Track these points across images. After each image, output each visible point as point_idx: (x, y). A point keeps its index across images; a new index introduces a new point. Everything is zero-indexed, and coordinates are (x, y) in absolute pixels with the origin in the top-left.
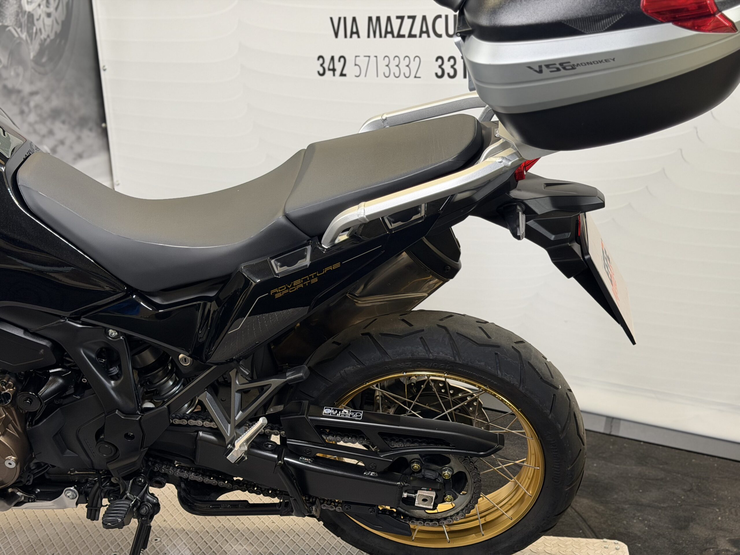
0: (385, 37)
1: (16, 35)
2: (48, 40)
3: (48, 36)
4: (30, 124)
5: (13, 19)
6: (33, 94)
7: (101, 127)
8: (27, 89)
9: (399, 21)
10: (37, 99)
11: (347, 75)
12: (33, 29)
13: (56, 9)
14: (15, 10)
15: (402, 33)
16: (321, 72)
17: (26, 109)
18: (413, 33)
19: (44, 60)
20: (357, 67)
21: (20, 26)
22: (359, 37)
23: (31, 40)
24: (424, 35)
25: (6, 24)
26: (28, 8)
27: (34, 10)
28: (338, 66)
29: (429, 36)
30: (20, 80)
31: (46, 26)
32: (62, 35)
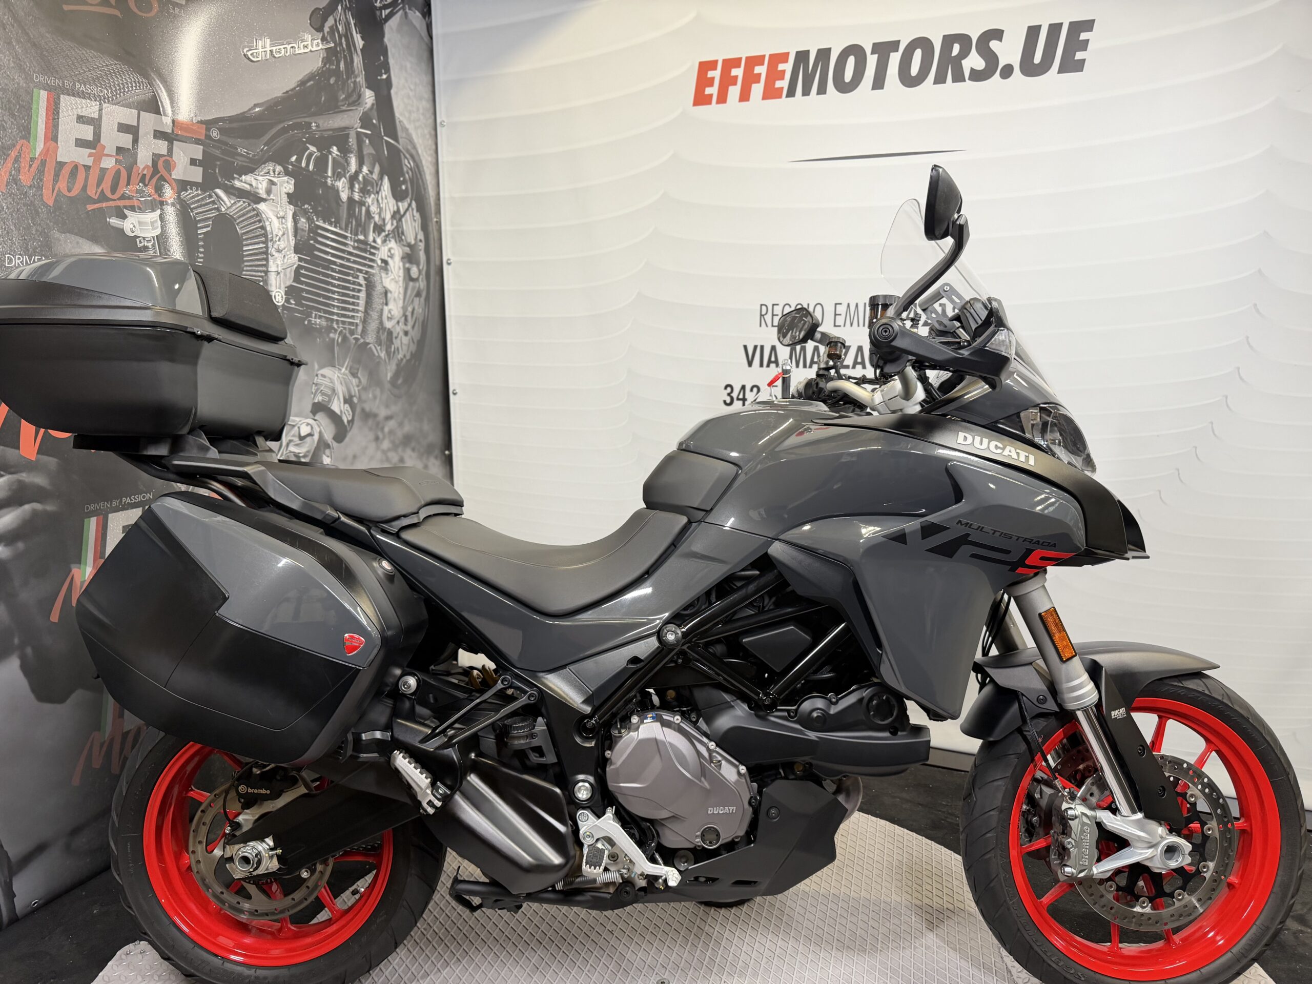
0: (810, 367)
1: (376, 354)
2: (404, 360)
3: (405, 356)
4: (384, 452)
5: (375, 336)
6: (388, 418)
7: (445, 454)
8: (383, 413)
10: (392, 424)
12: (391, 348)
13: (413, 327)
14: (377, 326)
16: (728, 401)
17: (381, 435)
19: (400, 382)
21: (380, 345)
22: (778, 365)
23: (389, 359)
25: (367, 341)
26: (388, 325)
27: (393, 327)
28: (750, 397)
29: (864, 367)
30: (377, 403)
31: (403, 345)
32: (417, 356)
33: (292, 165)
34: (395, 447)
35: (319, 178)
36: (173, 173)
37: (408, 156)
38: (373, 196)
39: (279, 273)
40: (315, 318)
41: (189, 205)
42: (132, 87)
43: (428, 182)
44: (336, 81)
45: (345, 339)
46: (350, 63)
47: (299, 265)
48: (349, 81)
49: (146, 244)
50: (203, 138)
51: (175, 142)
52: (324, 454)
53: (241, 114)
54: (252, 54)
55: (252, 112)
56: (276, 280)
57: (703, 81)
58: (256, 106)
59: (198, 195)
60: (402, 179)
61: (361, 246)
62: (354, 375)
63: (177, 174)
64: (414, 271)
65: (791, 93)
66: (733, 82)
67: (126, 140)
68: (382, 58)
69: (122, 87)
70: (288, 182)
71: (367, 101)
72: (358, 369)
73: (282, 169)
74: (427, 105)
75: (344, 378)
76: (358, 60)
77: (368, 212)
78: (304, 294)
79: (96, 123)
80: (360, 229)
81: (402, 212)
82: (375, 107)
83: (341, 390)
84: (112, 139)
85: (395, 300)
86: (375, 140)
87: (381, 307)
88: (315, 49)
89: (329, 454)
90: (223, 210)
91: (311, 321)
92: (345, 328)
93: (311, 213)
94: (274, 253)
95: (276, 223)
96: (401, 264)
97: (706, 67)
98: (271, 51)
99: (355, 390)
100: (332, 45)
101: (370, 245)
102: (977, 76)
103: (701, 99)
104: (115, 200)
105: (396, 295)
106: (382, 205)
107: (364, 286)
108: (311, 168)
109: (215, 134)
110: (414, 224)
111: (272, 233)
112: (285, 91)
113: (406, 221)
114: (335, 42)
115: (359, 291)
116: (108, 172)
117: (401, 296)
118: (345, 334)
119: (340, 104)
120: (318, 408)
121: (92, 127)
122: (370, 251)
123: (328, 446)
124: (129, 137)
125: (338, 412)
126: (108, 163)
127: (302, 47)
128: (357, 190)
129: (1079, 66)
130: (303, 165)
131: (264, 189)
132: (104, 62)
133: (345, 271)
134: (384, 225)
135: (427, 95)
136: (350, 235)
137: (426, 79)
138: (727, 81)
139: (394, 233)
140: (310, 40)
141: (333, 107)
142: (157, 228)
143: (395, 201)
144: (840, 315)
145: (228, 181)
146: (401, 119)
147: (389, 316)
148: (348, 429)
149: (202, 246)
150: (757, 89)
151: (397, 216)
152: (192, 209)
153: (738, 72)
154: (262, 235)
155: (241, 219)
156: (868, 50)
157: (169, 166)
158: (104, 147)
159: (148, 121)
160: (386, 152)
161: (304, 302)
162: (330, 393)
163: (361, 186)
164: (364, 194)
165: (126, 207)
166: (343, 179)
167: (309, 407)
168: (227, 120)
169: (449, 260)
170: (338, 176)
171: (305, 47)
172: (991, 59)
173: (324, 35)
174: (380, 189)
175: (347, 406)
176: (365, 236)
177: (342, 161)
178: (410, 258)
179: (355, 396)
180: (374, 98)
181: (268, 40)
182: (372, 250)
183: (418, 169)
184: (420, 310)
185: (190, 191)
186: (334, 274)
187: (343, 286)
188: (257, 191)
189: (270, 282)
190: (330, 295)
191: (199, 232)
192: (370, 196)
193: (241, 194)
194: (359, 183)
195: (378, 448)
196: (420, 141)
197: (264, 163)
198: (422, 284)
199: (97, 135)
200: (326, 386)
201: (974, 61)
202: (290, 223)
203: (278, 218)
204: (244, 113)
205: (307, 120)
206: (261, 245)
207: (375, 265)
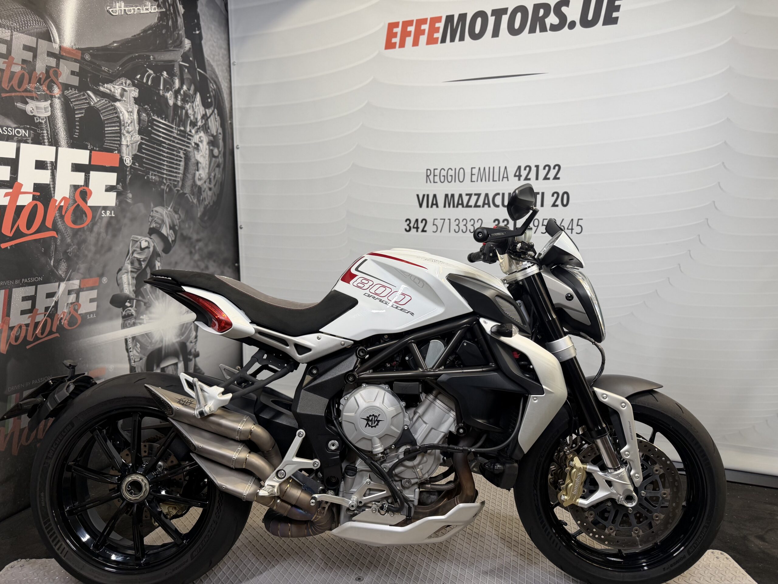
0: (457, 207)
1: (191, 200)
2: (209, 206)
3: (209, 203)
4: (195, 261)
5: (190, 189)
6: (198, 240)
7: (235, 266)
8: (195, 237)
9: (468, 197)
10: (201, 244)
11: (427, 231)
12: (200, 197)
13: (215, 185)
14: (191, 183)
15: (470, 204)
16: (408, 228)
17: (193, 251)
18: (478, 204)
19: (206, 218)
20: (435, 226)
21: (193, 194)
22: (437, 207)
23: (199, 204)
24: (486, 206)
25: (185, 192)
26: (199, 183)
27: (202, 184)
28: (421, 226)
29: (489, 206)
30: (190, 230)
31: (208, 196)
32: (217, 203)
33: (137, 80)
34: (202, 259)
35: (154, 90)
36: (59, 79)
37: (212, 82)
38: (190, 104)
39: (128, 146)
40: (152, 175)
41: (70, 99)
42: (33, 23)
43: (225, 99)
44: (166, 32)
45: (171, 189)
46: (175, 22)
47: (141, 142)
48: (175, 33)
49: (40, 121)
50: (79, 58)
51: (61, 60)
52: (157, 260)
53: (104, 46)
54: (112, 11)
55: (112, 46)
56: (126, 150)
57: (391, 34)
58: (114, 42)
59: (76, 94)
60: (208, 95)
61: (182, 134)
62: (176, 212)
63: (63, 79)
64: (216, 152)
65: (443, 41)
66: (409, 34)
67: (29, 56)
68: (196, 21)
69: (26, 22)
70: (134, 91)
71: (186, 46)
72: (179, 209)
73: (131, 82)
74: (224, 52)
75: (169, 214)
76: (180, 21)
77: (187, 113)
78: (144, 160)
79: (9, 44)
80: (181, 123)
81: (208, 115)
82: (191, 50)
83: (167, 221)
84: (18, 54)
85: (203, 168)
86: (192, 70)
87: (194, 172)
88: (153, 11)
89: (159, 260)
90: (92, 104)
91: (149, 177)
92: (171, 183)
93: (150, 111)
94: (125, 134)
95: (126, 115)
96: (207, 147)
97: (392, 26)
98: (125, 10)
99: (177, 222)
100: (164, 10)
101: (187, 133)
102: (554, 28)
103: (389, 45)
104: (20, 92)
105: (204, 165)
106: (195, 110)
107: (183, 158)
108: (150, 83)
109: (87, 57)
110: (216, 123)
111: (124, 121)
112: (133, 35)
113: (211, 121)
114: (166, 8)
115: (180, 161)
116: (16, 74)
117: (207, 166)
118: (171, 187)
119: (169, 46)
120: (153, 231)
121: (6, 46)
122: (187, 137)
123: (159, 255)
124: (31, 54)
125: (165, 233)
126: (16, 69)
127: (145, 9)
128: (179, 100)
129: (615, 21)
130: (145, 81)
131: (119, 94)
132: (14, 6)
133: (171, 148)
134: (197, 122)
135: (225, 46)
136: (174, 126)
137: (224, 36)
138: (405, 34)
139: (203, 128)
140: (150, 5)
141: (164, 48)
142: (48, 111)
143: (203, 108)
144: (474, 174)
145: (96, 87)
146: (208, 59)
147: (199, 177)
148: (172, 245)
149: (78, 125)
150: (423, 39)
151: (205, 117)
152: (72, 102)
153: (411, 29)
154: (117, 122)
155: (104, 111)
156: (489, 14)
157: (57, 74)
158: (13, 59)
159: (43, 45)
160: (198, 78)
161: (144, 165)
162: (160, 222)
163: (182, 97)
164: (184, 102)
165: (28, 97)
166: (170, 92)
167: (147, 231)
168: (95, 49)
169: (238, 146)
170: (168, 90)
171: (147, 9)
172: (563, 18)
173: (159, 3)
174: (194, 100)
175: (171, 231)
176: (184, 128)
177: (170, 81)
178: (213, 143)
179: (176, 225)
180: (190, 44)
181: (123, 4)
182: (189, 137)
183: (219, 90)
184: (220, 176)
185: (70, 91)
186: (164, 150)
187: (170, 157)
188: (115, 94)
189: (122, 151)
190: (162, 162)
191: (76, 116)
192: (188, 104)
193: (103, 95)
194: (181, 95)
195: (191, 259)
196: (220, 73)
197: (120, 78)
198: (221, 160)
199: (9, 50)
200: (158, 218)
201: (552, 19)
202: (135, 116)
203: (128, 112)
204: (107, 46)
205: (148, 54)
206: (117, 128)
207: (190, 146)
